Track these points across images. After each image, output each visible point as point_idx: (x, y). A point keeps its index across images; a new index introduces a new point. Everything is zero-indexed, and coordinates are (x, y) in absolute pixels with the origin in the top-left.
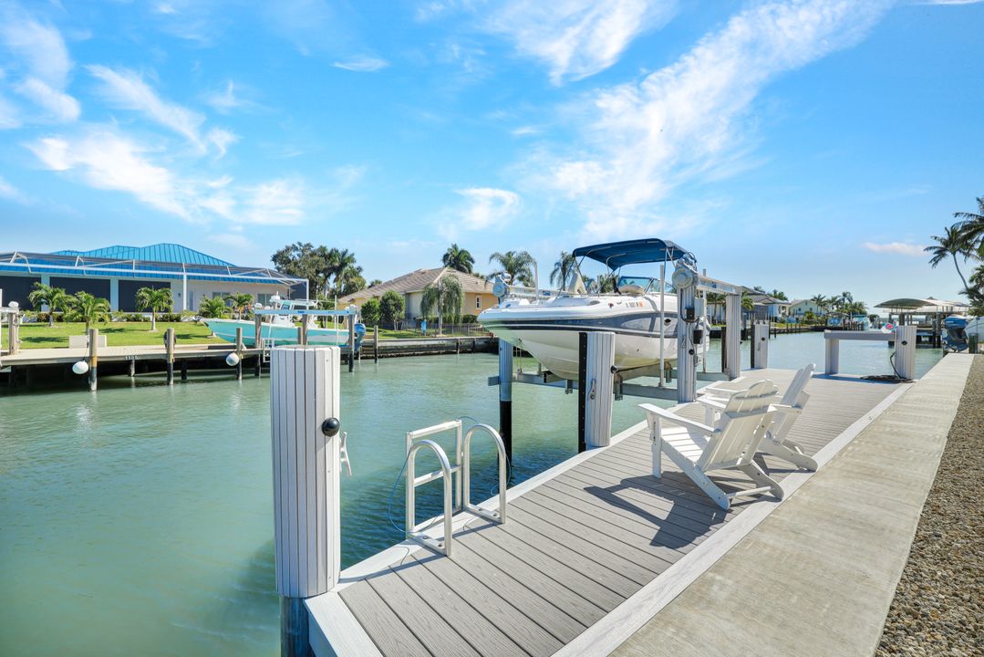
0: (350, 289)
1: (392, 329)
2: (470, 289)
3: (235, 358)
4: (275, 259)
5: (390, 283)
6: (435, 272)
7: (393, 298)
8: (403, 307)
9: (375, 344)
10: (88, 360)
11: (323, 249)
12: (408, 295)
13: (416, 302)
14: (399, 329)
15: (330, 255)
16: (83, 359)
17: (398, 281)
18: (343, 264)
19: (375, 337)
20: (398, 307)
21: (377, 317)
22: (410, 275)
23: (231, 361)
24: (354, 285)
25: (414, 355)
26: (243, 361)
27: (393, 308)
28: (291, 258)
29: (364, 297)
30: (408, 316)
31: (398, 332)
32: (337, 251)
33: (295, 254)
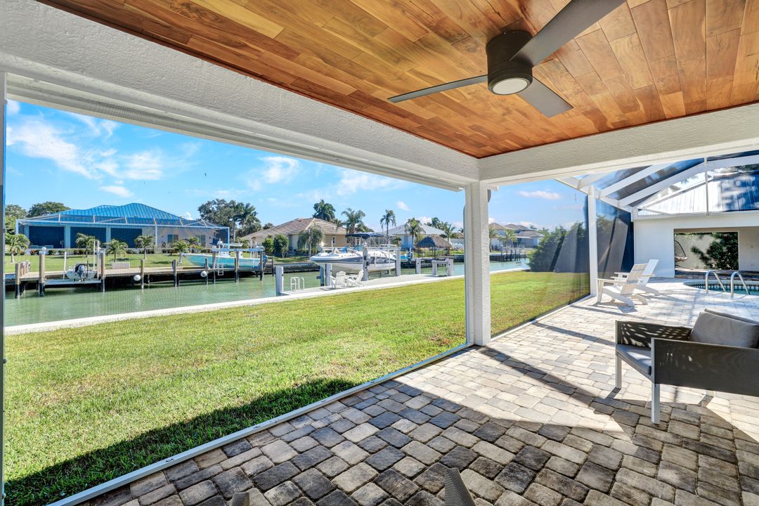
0: (251, 230)
1: (281, 257)
2: (328, 232)
3: (205, 273)
4: (200, 209)
5: (278, 227)
6: (307, 221)
7: (281, 238)
8: (288, 244)
9: (272, 265)
10: (140, 274)
11: (233, 202)
12: (290, 236)
13: (295, 240)
14: (285, 257)
15: (237, 207)
16: (138, 274)
17: (283, 226)
18: (246, 213)
19: (272, 262)
20: (284, 243)
21: (272, 249)
22: (292, 222)
23: (203, 275)
24: (254, 227)
25: (294, 272)
26: (209, 275)
27: (281, 245)
28: (211, 209)
29: (262, 236)
30: (290, 248)
31: (285, 259)
32: (242, 204)
33: (214, 206)
